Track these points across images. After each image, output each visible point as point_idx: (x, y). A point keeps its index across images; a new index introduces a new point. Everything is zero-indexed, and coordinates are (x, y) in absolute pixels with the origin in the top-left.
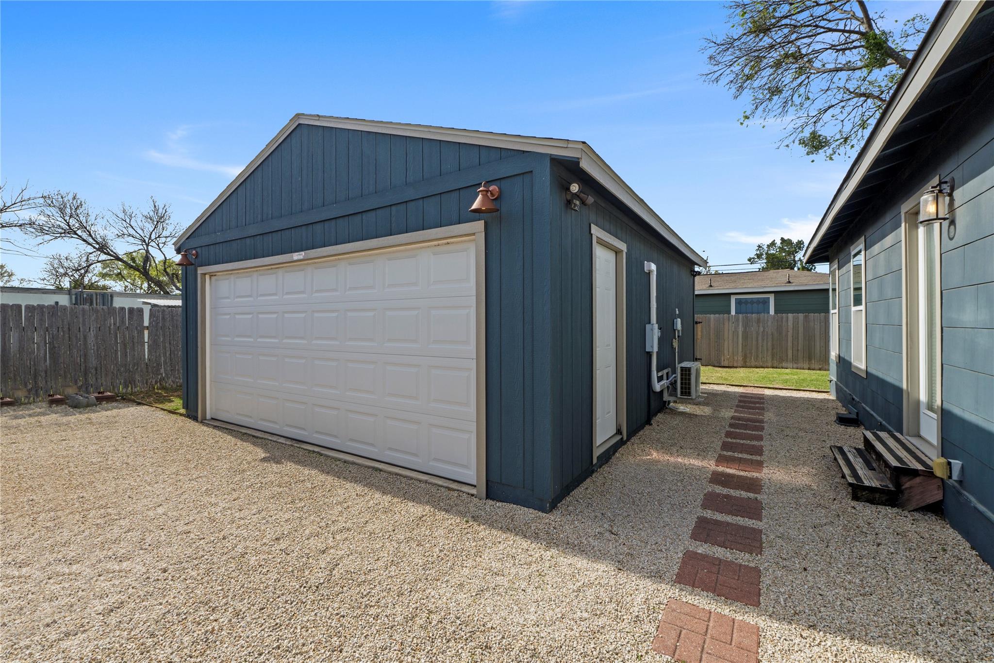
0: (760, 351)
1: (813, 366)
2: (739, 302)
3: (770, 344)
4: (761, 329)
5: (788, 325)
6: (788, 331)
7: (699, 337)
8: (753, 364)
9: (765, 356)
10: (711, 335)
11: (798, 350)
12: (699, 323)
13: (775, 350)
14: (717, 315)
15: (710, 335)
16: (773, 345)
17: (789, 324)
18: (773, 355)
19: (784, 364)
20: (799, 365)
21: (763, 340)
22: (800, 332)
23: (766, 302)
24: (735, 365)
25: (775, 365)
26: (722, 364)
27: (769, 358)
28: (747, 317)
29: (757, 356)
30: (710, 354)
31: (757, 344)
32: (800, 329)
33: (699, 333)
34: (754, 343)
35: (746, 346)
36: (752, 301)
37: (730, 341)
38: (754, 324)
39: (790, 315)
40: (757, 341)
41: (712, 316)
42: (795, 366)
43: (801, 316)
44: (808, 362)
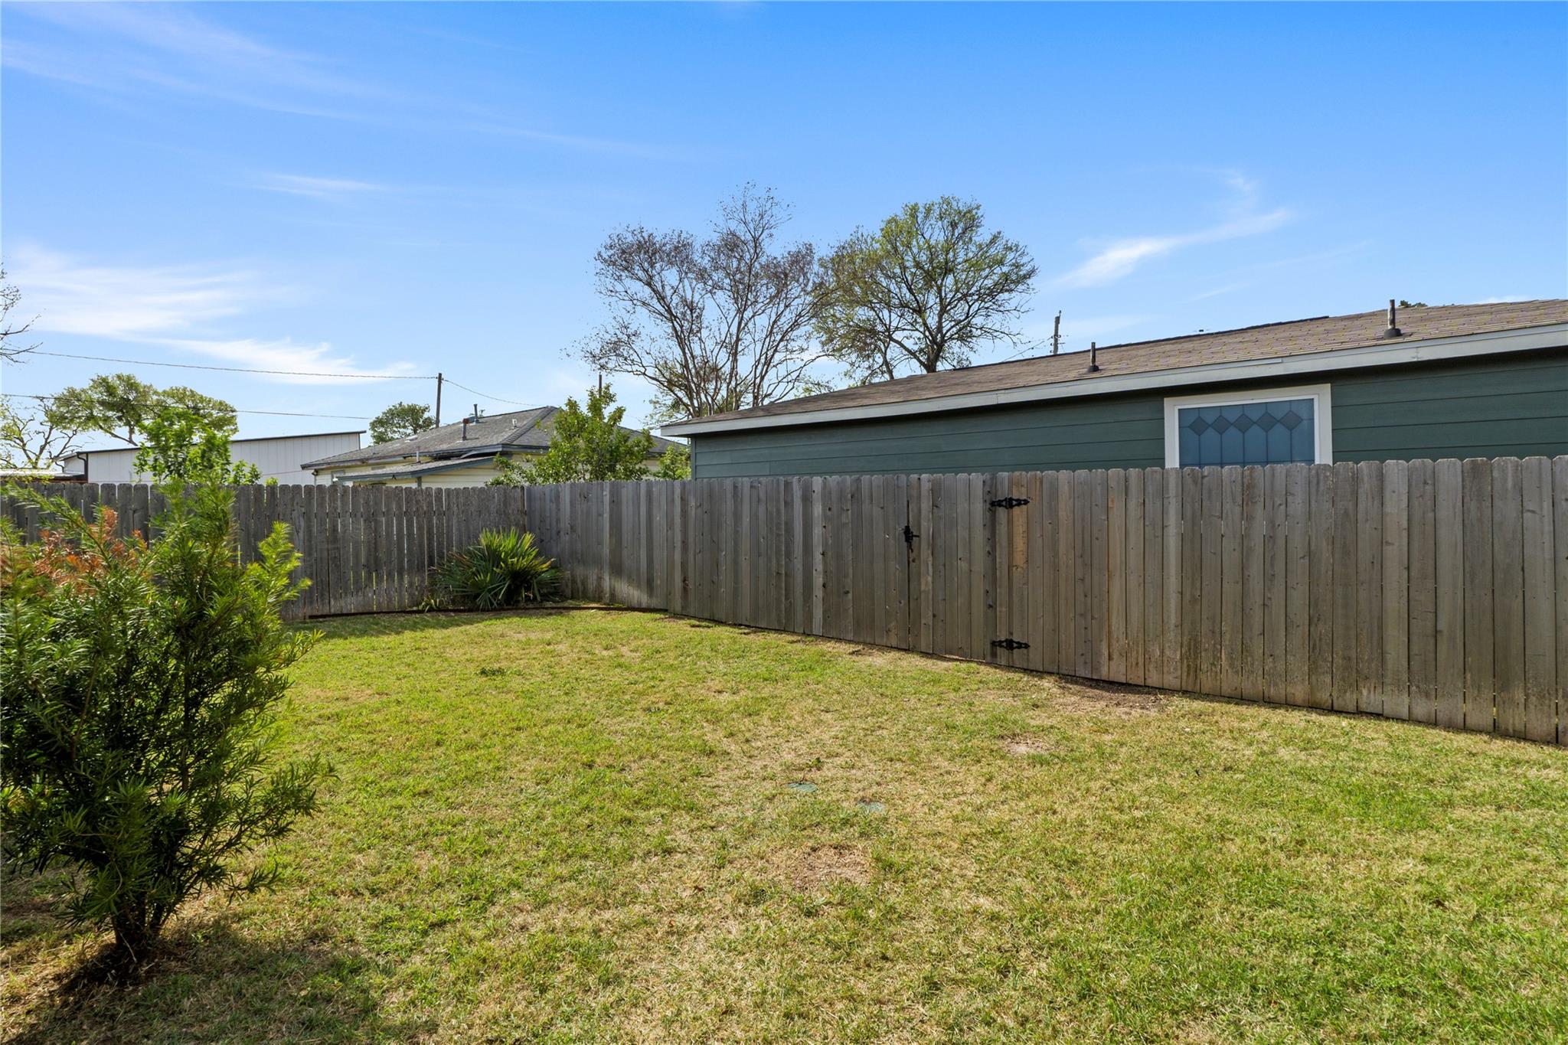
0: (1257, 628)
1: (1515, 719)
2: (1191, 424)
3: (1299, 598)
4: (1260, 527)
5: (1383, 515)
6: (1383, 542)
7: (1019, 559)
8: (1230, 682)
9: (1280, 651)
10: (1062, 549)
11: (1436, 632)
12: (1019, 503)
13: (1322, 628)
14: (1082, 473)
15: (1056, 555)
16: (1312, 603)
17: (1389, 508)
18: (1313, 648)
19: (1369, 697)
20: (1442, 707)
21: (1269, 578)
22: (1444, 547)
23: (1298, 421)
24: (1154, 680)
25: (1323, 696)
26: (1104, 673)
27: (1299, 665)
28: (1199, 480)
29: (1245, 650)
30: (1056, 630)
31: (1244, 595)
32: (1443, 532)
33: (1020, 544)
34: (1231, 589)
35: (1194, 601)
36: (1243, 419)
37: (1134, 580)
38: (1227, 506)
39: (1394, 467)
40: (1244, 579)
41: (1064, 475)
42: (1421, 709)
43: (1450, 469)
44: (1488, 694)
